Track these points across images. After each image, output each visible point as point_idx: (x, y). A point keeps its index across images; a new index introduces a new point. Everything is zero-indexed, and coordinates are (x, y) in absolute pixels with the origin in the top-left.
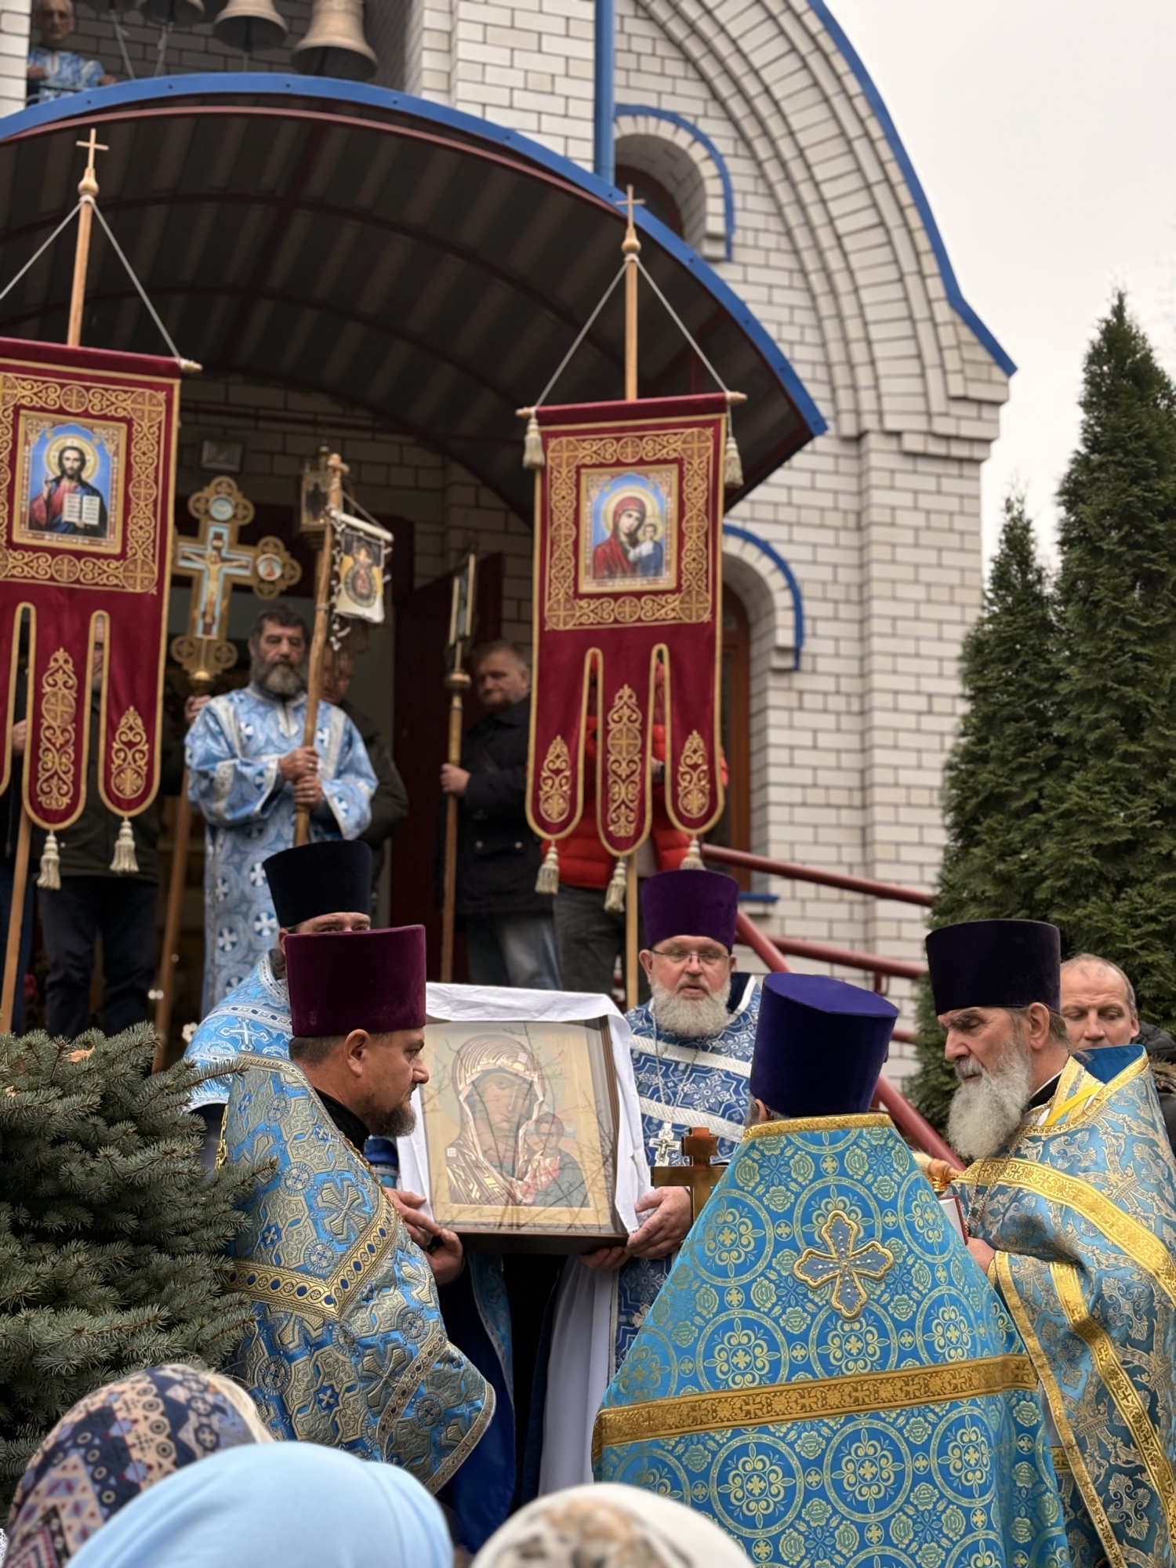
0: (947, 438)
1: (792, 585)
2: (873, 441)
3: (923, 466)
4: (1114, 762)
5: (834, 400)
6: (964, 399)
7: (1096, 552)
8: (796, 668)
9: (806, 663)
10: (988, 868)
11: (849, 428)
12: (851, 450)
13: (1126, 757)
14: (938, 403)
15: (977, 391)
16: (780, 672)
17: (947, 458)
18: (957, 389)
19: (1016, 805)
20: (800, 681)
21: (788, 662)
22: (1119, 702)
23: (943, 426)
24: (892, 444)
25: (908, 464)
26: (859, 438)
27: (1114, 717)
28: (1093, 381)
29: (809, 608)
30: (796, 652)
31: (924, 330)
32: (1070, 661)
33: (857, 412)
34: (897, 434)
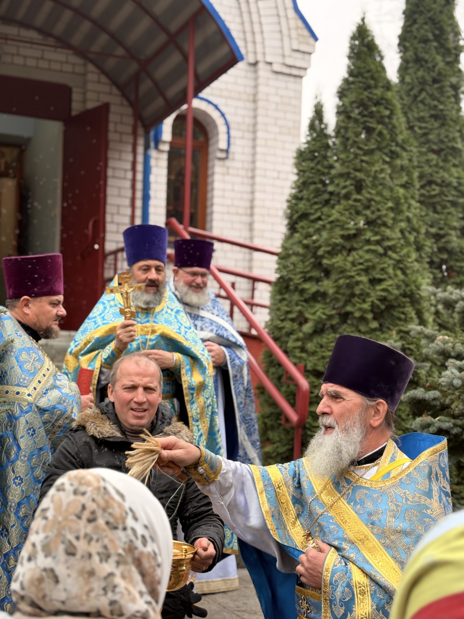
0: (290, 67)
1: (227, 124)
2: (261, 66)
3: (280, 77)
4: (351, 202)
5: (246, 47)
6: (298, 51)
7: (349, 117)
8: (227, 158)
9: (231, 156)
10: (300, 242)
11: (251, 59)
12: (252, 69)
13: (356, 200)
14: (287, 52)
15: (303, 48)
16: (221, 159)
17: (290, 75)
18: (295, 47)
19: (312, 217)
20: (228, 163)
21: (223, 155)
22: (354, 179)
23: (289, 61)
24: (268, 67)
25: (274, 76)
26: (255, 64)
27: (352, 185)
28: (352, 48)
29: (232, 133)
30: (227, 151)
31: (283, 21)
32: (337, 161)
33: (255, 53)
34: (270, 64)
